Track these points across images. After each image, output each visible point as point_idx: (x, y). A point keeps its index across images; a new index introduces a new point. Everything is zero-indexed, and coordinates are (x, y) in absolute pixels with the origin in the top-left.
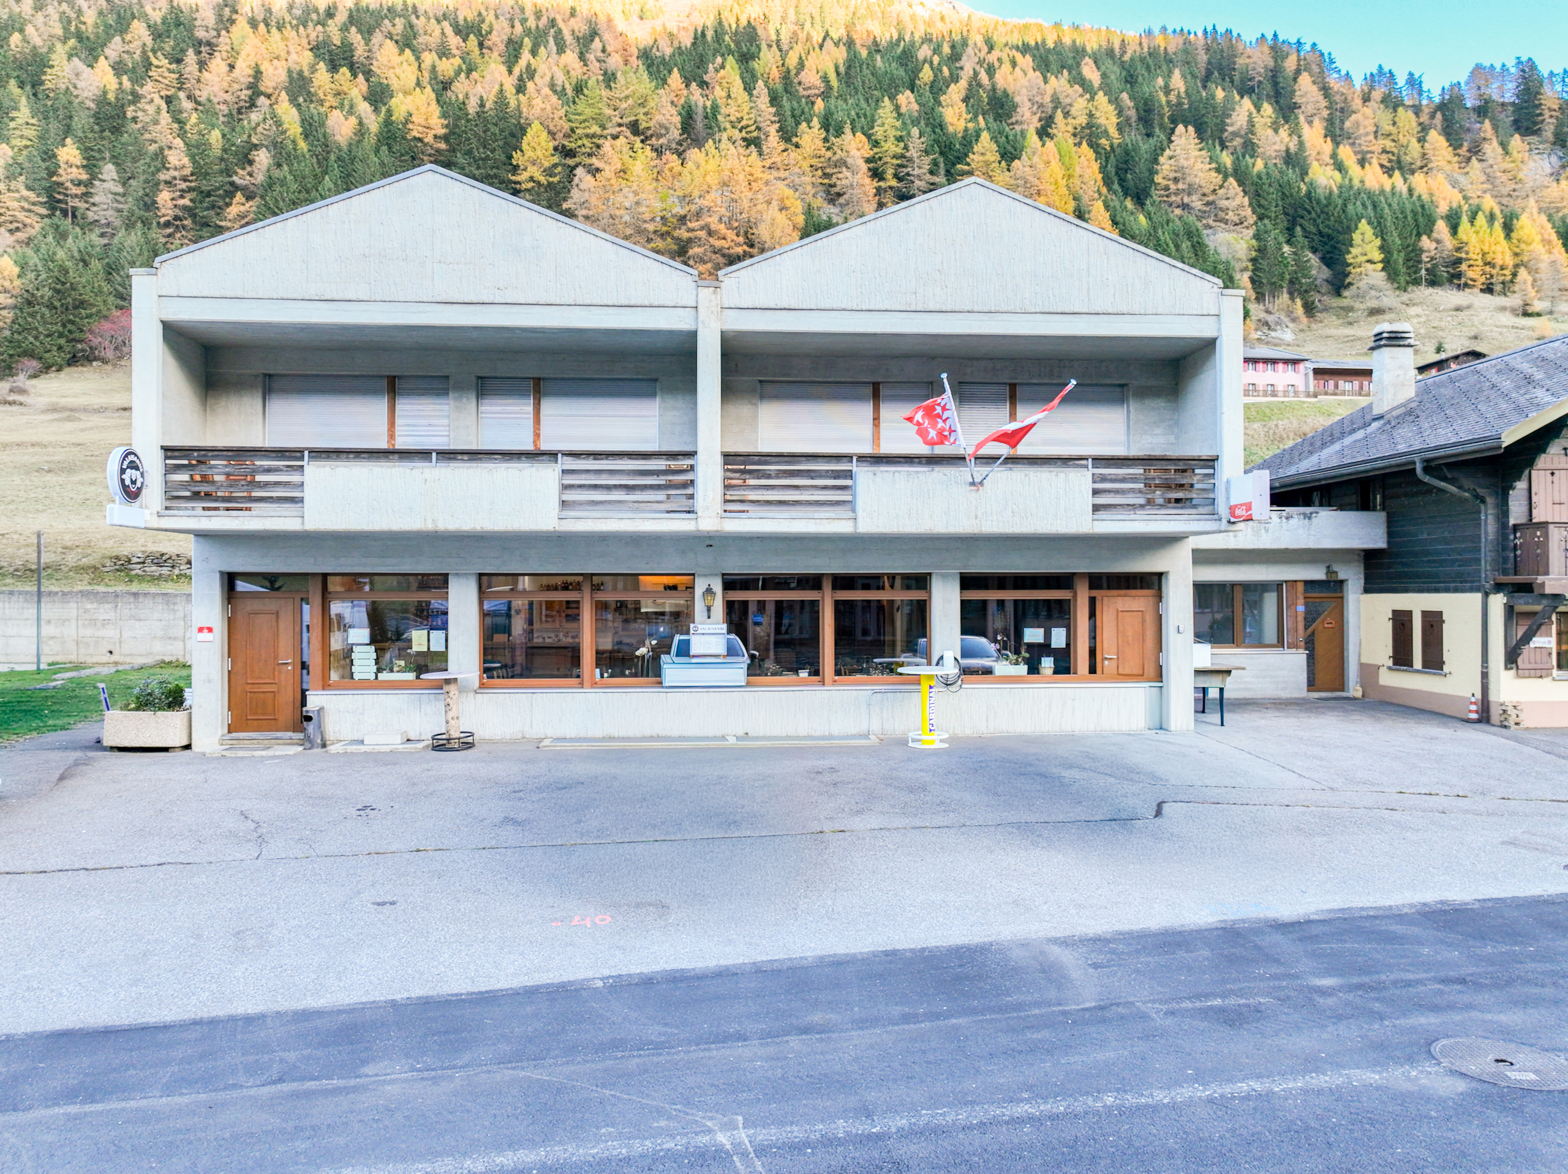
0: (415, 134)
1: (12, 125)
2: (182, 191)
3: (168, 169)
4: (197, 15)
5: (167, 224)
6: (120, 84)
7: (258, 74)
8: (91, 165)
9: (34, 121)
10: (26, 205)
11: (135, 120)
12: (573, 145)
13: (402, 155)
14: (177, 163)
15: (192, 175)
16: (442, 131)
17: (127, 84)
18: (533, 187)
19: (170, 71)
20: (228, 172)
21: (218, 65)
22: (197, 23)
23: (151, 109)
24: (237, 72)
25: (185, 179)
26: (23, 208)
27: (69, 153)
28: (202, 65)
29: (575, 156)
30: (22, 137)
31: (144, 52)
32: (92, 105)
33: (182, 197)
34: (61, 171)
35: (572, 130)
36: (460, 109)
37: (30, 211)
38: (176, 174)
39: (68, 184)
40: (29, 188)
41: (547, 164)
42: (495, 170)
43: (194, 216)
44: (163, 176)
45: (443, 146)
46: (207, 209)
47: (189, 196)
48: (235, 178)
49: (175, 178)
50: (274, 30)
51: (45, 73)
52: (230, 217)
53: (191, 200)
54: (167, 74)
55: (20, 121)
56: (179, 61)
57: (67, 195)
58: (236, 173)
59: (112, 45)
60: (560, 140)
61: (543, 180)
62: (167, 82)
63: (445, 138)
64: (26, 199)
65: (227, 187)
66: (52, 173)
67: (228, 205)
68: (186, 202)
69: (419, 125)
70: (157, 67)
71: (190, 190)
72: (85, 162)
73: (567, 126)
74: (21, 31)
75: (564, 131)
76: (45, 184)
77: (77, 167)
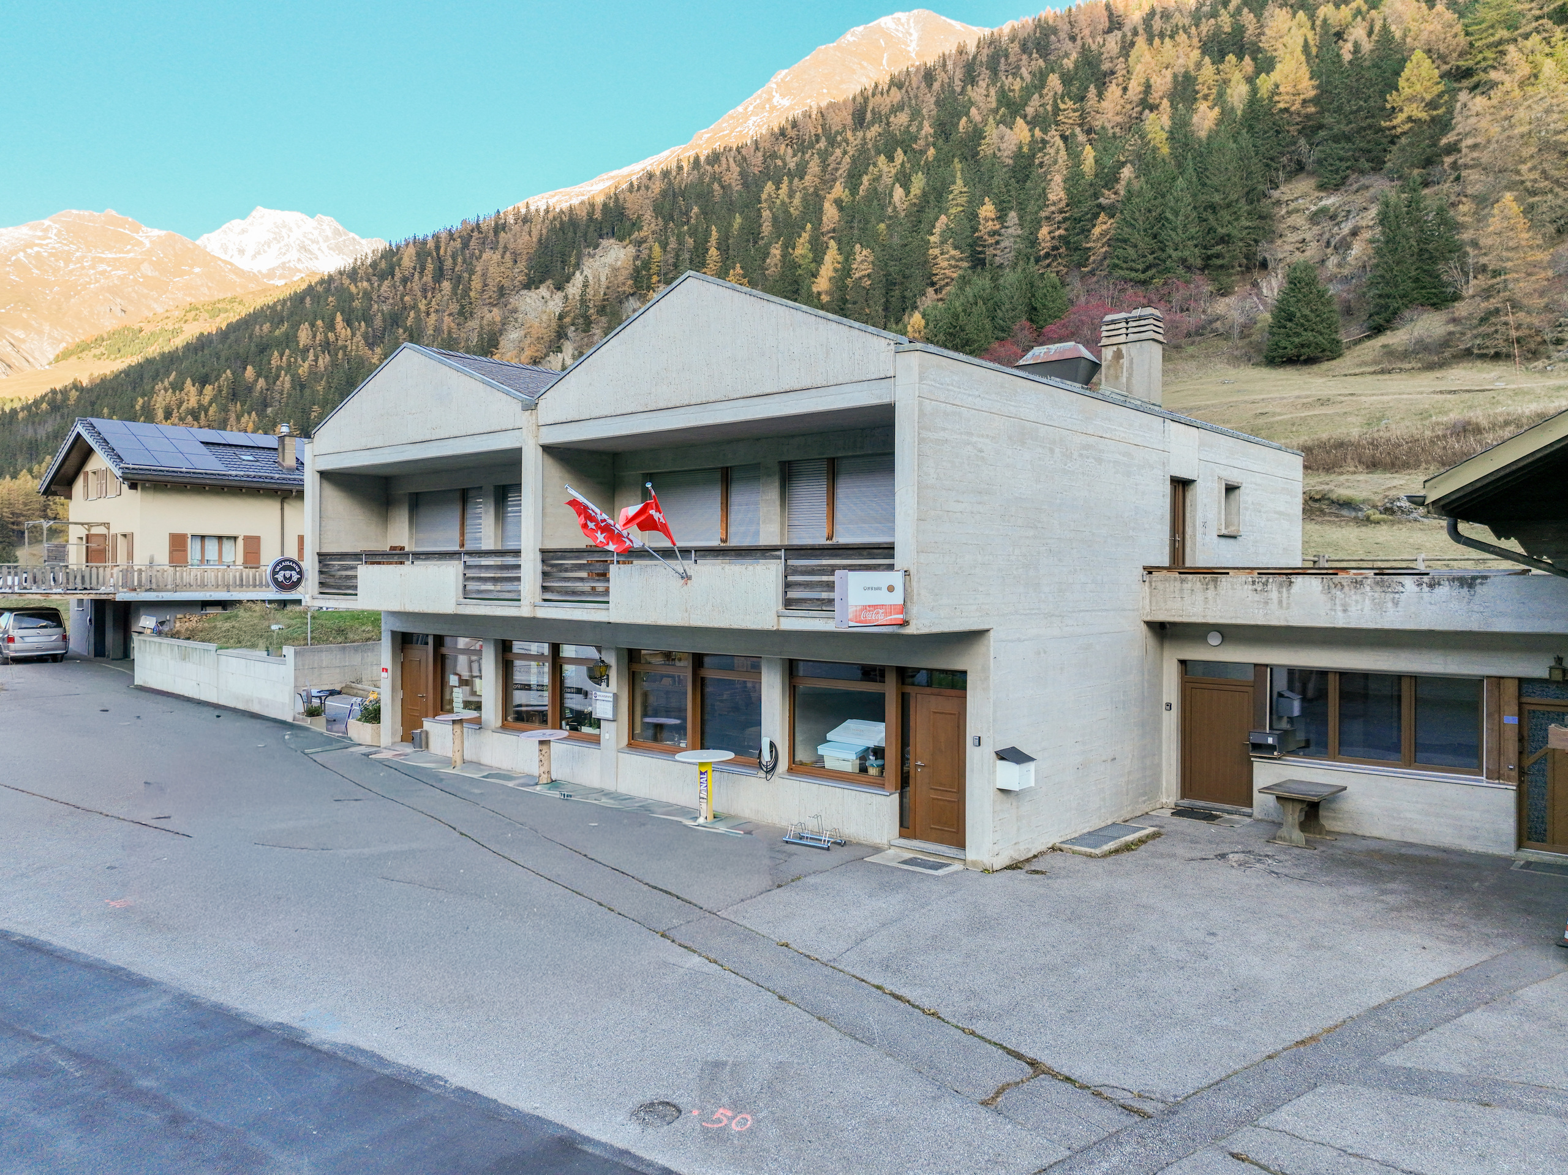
0: (1282, 105)
1: (951, 197)
2: (1059, 222)
3: (1048, 206)
4: (1103, 50)
5: (1047, 255)
6: (1033, 136)
7: (1148, 88)
8: (1001, 218)
9: (965, 189)
10: (953, 262)
11: (1041, 165)
12: (1471, 63)
13: (1266, 132)
14: (1055, 198)
15: (1067, 205)
16: (1312, 93)
17: (1037, 132)
18: (1411, 129)
19: (1075, 111)
20: (1096, 196)
21: (1113, 91)
22: (1104, 57)
23: (1052, 151)
24: (1130, 93)
25: (1061, 212)
26: (950, 265)
27: (987, 210)
28: (1100, 96)
29: (1471, 76)
30: (957, 205)
31: (1055, 101)
32: (1011, 162)
33: (1059, 228)
34: (981, 227)
35: (1471, 45)
36: (1334, 63)
37: (957, 266)
38: (1053, 208)
39: (986, 237)
40: (956, 248)
41: (1428, 97)
42: (1369, 121)
43: (1067, 243)
44: (1043, 214)
45: (1312, 109)
46: (1078, 234)
47: (1064, 226)
48: (1101, 200)
49: (1053, 213)
50: (1167, 40)
51: (980, 145)
52: (1094, 238)
53: (1066, 230)
54: (1071, 114)
55: (956, 192)
56: (1082, 99)
57: (984, 246)
58: (1103, 195)
59: (1032, 103)
60: (1454, 62)
61: (1424, 116)
62: (1071, 121)
63: (1315, 101)
64: (953, 257)
65: (1096, 210)
66: (975, 229)
67: (1094, 226)
68: (1062, 232)
69: (1287, 93)
70: (1065, 110)
71: (1065, 220)
72: (998, 214)
73: (1462, 40)
74: (967, 114)
75: (1459, 49)
76: (969, 240)
77: (993, 220)
